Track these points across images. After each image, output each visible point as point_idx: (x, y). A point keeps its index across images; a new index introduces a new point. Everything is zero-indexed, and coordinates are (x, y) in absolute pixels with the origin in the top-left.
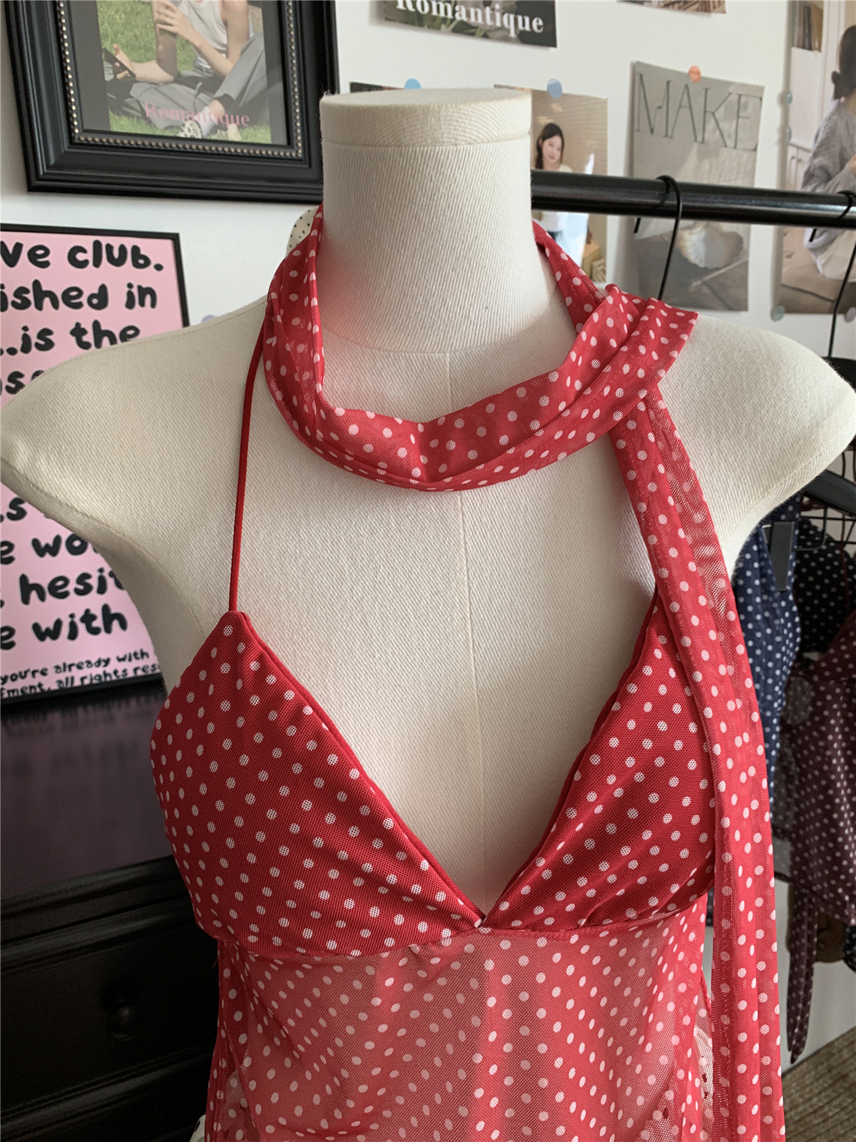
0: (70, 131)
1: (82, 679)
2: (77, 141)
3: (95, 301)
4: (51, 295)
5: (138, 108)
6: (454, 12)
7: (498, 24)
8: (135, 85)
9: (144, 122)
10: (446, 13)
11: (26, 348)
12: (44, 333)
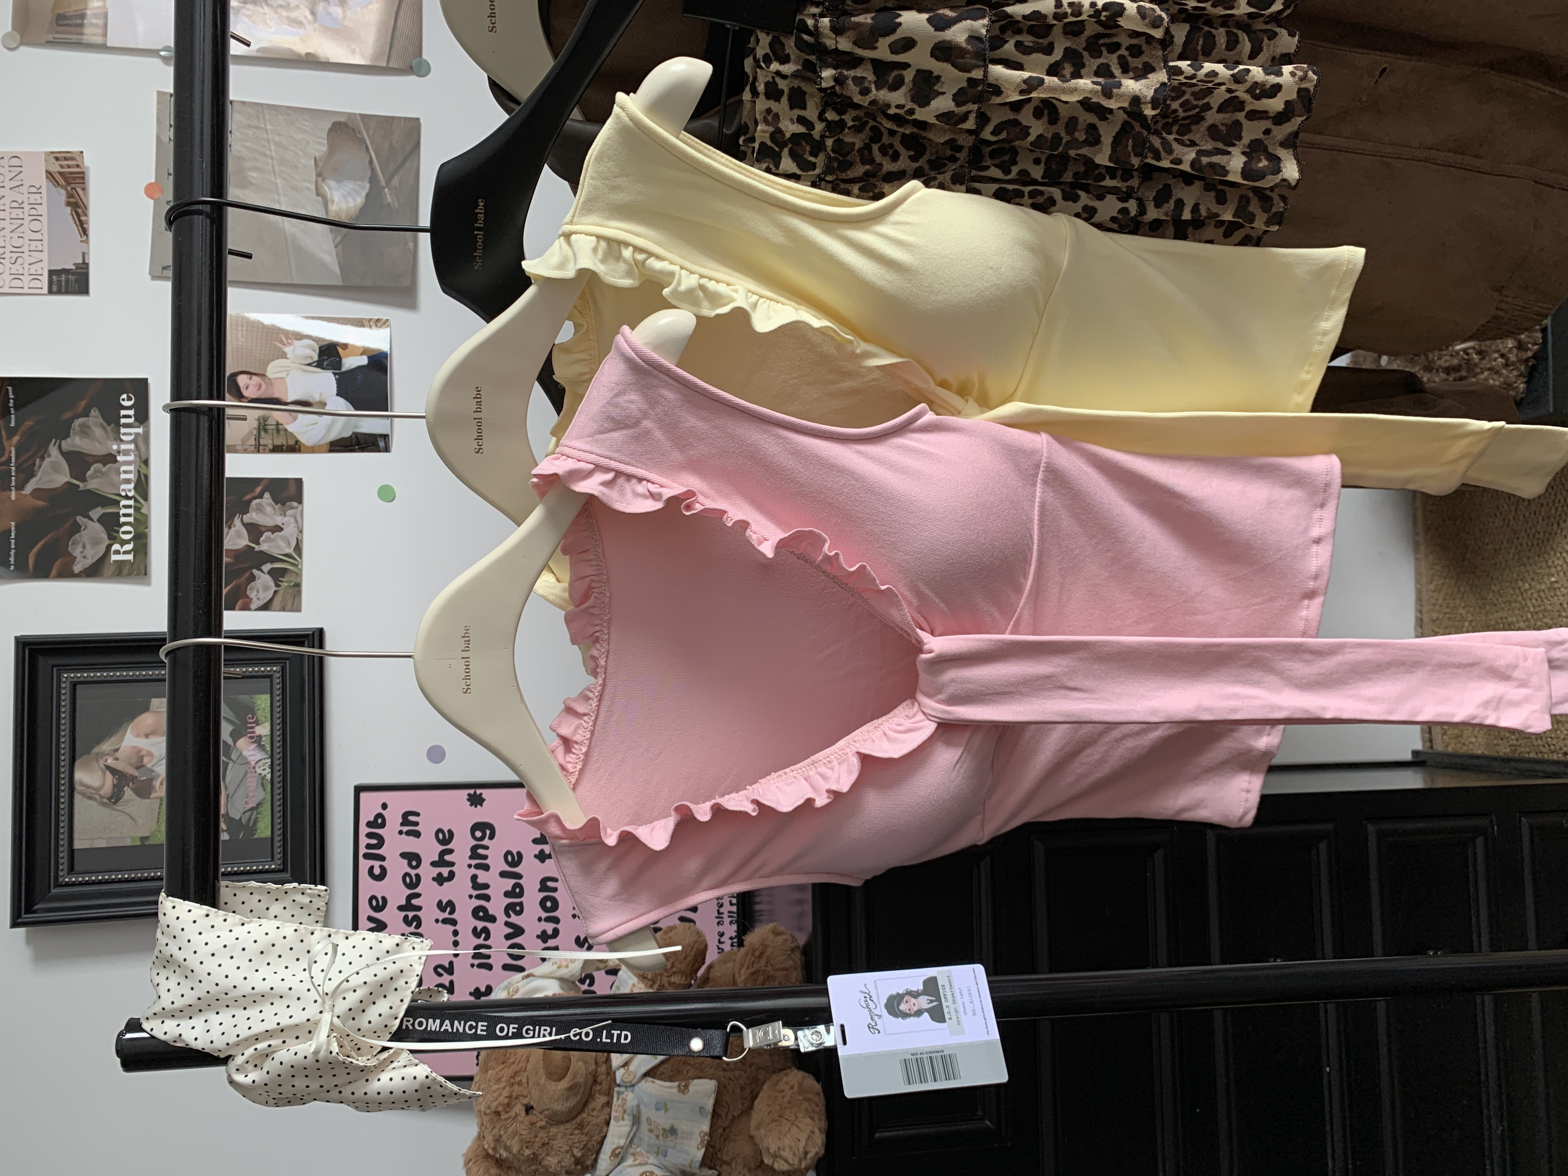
0: (273, 871)
1: (731, 904)
2: (281, 867)
3: (414, 863)
4: (410, 898)
5: (248, 814)
6: (127, 497)
7: (132, 447)
8: (231, 815)
9: (259, 810)
10: (129, 507)
11: (454, 922)
12: (441, 906)
